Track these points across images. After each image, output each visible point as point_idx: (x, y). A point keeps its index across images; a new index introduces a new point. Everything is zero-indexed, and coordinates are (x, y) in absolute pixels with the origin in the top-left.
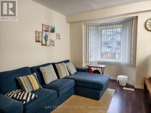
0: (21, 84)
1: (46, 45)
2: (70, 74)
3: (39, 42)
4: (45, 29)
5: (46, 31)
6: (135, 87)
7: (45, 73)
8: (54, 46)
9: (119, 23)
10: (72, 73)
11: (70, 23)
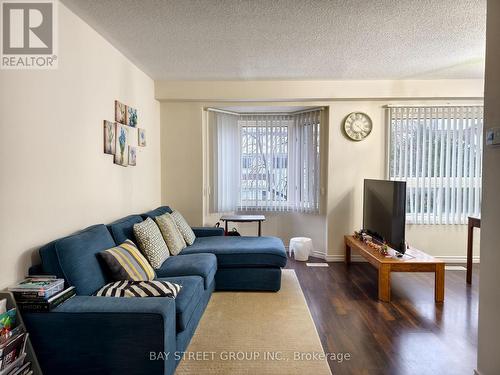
0: (116, 268)
1: (121, 164)
2: (188, 245)
3: (110, 153)
4: (121, 116)
5: (122, 122)
6: (328, 259)
7: (148, 239)
8: (135, 165)
9: (286, 117)
10: (191, 242)
11: (161, 101)
